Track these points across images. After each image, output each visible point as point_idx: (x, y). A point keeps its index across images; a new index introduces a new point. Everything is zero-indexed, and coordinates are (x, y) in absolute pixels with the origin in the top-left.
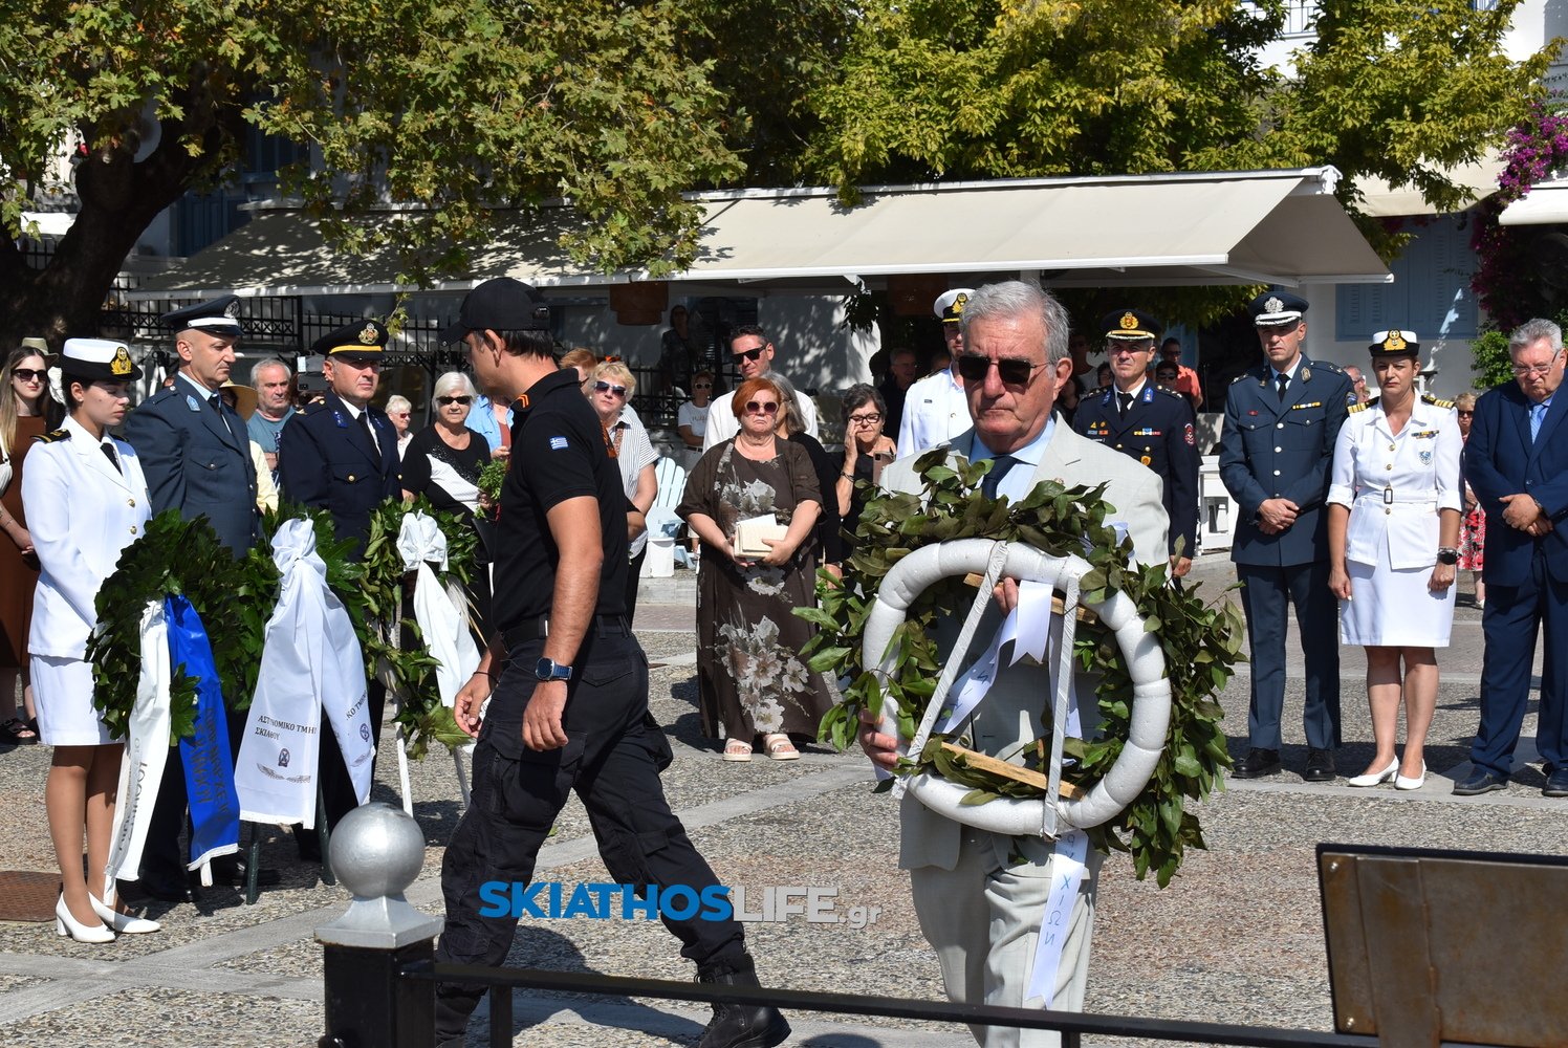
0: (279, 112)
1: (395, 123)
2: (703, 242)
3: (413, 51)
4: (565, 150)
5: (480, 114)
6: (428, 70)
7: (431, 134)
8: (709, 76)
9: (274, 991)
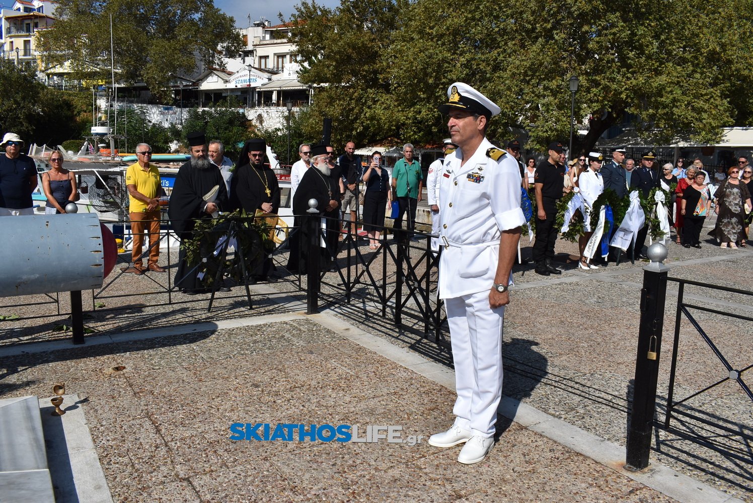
0: (632, 109)
1: (657, 111)
2: (723, 138)
3: (662, 96)
4: (693, 117)
5: (675, 110)
6: (664, 100)
7: (664, 114)
8: (728, 102)
9: (621, 283)
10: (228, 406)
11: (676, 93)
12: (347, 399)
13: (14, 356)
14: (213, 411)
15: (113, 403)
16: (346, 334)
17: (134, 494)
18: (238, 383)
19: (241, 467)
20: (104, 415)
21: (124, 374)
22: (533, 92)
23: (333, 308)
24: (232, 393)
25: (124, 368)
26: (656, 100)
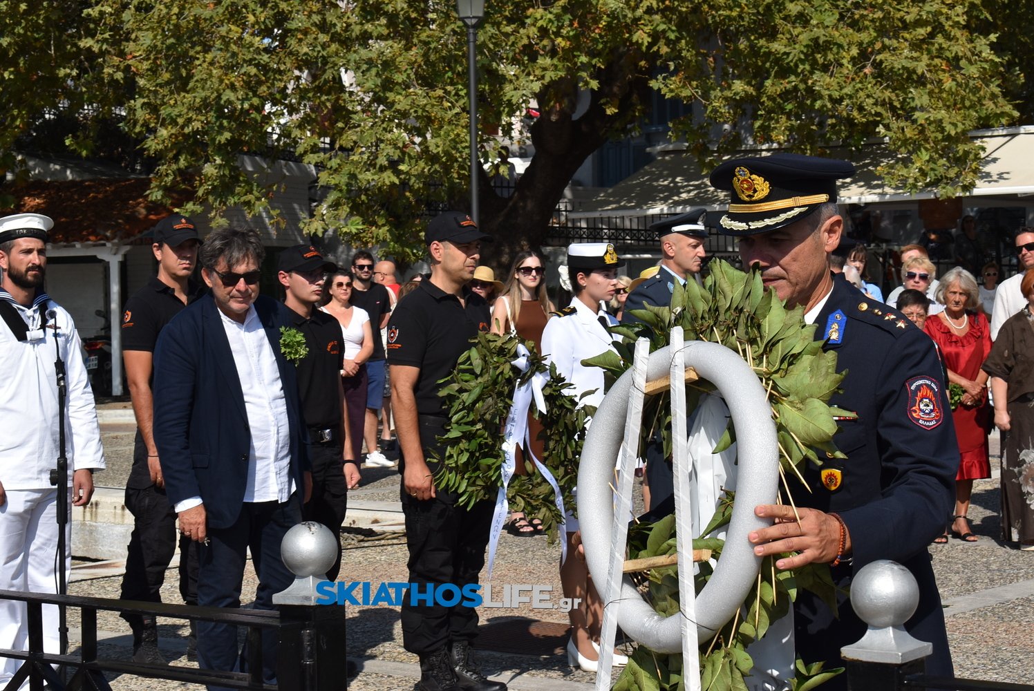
0: (674, 83)
1: (759, 87)
2: (987, 169)
3: (772, 34)
4: (883, 104)
5: (821, 81)
6: (783, 49)
7: (786, 95)
8: (993, 46)
11: (821, 24)
22: (324, 27)
26: (752, 46)
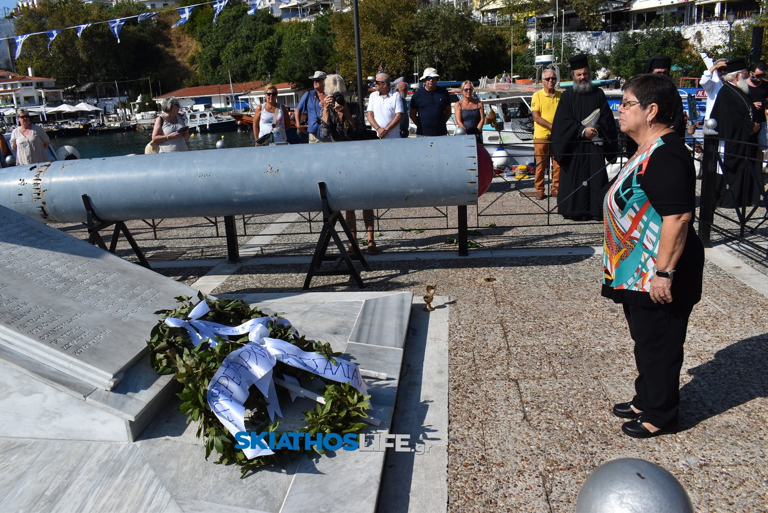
10: (577, 325)
12: (708, 337)
13: (408, 261)
14: (561, 327)
15: (475, 308)
16: (734, 272)
17: (467, 383)
18: (596, 306)
19: (569, 380)
20: (465, 317)
21: (493, 285)
23: (729, 243)
24: (586, 314)
25: (495, 279)
